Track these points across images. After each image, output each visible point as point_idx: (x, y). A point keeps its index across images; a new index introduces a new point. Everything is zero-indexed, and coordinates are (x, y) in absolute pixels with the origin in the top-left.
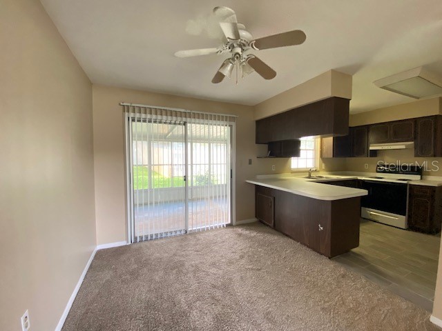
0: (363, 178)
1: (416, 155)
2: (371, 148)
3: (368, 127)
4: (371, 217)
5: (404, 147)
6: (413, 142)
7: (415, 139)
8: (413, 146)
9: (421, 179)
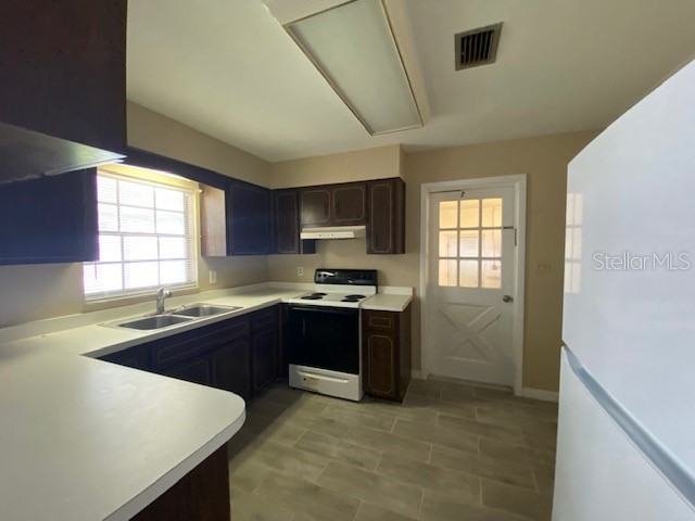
0: (291, 301)
1: (370, 252)
2: (304, 236)
3: (298, 192)
4: (304, 385)
5: (351, 235)
6: (363, 227)
7: (366, 221)
8: (364, 234)
9: (377, 292)
